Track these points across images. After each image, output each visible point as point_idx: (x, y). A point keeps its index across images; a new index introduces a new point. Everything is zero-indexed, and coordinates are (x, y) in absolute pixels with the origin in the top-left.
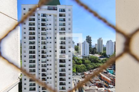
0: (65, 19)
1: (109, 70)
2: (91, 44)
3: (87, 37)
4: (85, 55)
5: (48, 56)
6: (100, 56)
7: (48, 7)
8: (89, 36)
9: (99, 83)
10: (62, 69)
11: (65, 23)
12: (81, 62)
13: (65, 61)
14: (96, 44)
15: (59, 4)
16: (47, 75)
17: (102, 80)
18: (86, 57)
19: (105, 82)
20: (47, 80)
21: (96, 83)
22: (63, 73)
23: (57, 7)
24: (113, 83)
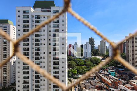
0: (58, 20)
1: (110, 72)
2: (94, 46)
3: (90, 39)
4: (87, 56)
5: (41, 58)
6: (103, 57)
7: (42, 9)
8: (91, 38)
9: (100, 86)
10: (56, 71)
11: (58, 25)
12: (83, 63)
13: (59, 63)
14: (99, 46)
15: (54, 6)
16: (41, 77)
17: (102, 82)
18: (88, 59)
19: (106, 85)
20: (41, 82)
21: (97, 85)
22: (57, 76)
23: (50, 9)
24: (113, 86)
